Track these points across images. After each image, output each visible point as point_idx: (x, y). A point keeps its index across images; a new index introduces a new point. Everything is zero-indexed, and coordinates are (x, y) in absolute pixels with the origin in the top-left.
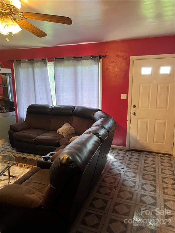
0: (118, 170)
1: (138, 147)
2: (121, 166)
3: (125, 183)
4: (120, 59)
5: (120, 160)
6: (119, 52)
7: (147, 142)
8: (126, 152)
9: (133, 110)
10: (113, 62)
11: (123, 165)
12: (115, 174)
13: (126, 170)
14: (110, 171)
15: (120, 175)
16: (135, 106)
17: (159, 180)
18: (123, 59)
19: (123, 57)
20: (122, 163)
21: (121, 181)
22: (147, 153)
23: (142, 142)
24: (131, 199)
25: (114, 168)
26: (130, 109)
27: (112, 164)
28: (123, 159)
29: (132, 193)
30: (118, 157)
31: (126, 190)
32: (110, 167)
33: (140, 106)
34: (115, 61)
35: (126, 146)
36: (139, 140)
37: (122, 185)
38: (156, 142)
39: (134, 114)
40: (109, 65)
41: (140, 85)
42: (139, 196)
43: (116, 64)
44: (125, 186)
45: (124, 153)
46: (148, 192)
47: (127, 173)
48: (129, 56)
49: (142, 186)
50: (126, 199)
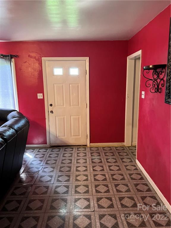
0: (36, 168)
1: (58, 143)
2: (40, 163)
3: (42, 179)
4: (32, 59)
5: (40, 158)
6: (30, 52)
7: (66, 137)
8: (47, 149)
9: (51, 108)
10: (26, 62)
11: (42, 162)
12: (33, 173)
13: (45, 166)
14: (29, 170)
15: (38, 172)
16: (51, 105)
17: (73, 170)
18: (36, 60)
19: (35, 58)
20: (41, 161)
21: (39, 178)
22: (66, 147)
23: (61, 137)
24: (46, 192)
25: (33, 167)
26: (47, 108)
27: (31, 164)
28: (43, 157)
29: (47, 187)
30: (38, 155)
31: (42, 185)
32: (29, 167)
33: (56, 104)
34: (27, 62)
35: (47, 144)
36: (59, 136)
37: (38, 182)
38: (73, 136)
39: (52, 112)
40: (22, 65)
41: (54, 85)
42: (54, 188)
43: (29, 64)
44: (42, 182)
45: (45, 150)
46: (62, 183)
47: (45, 169)
48: (41, 57)
49: (58, 179)
50: (41, 194)
